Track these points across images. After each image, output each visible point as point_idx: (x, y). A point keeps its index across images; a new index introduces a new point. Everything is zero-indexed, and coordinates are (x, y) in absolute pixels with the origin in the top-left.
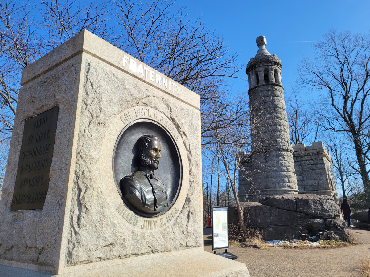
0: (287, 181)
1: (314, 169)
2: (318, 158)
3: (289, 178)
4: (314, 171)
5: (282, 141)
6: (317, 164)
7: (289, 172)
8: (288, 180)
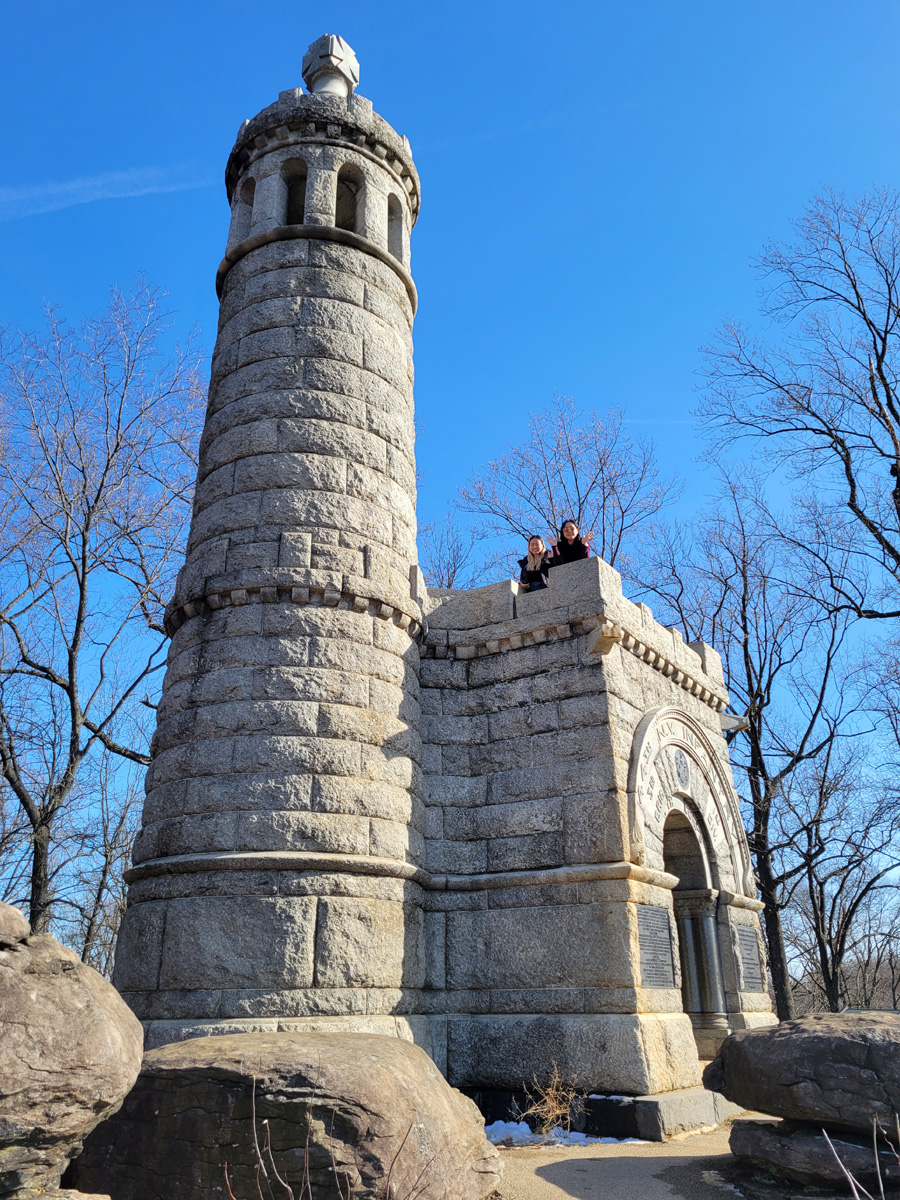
0: (307, 800)
1: (550, 730)
2: (575, 660)
3: (322, 779)
4: (546, 740)
5: (318, 546)
6: (568, 697)
7: (335, 736)
8: (316, 789)
